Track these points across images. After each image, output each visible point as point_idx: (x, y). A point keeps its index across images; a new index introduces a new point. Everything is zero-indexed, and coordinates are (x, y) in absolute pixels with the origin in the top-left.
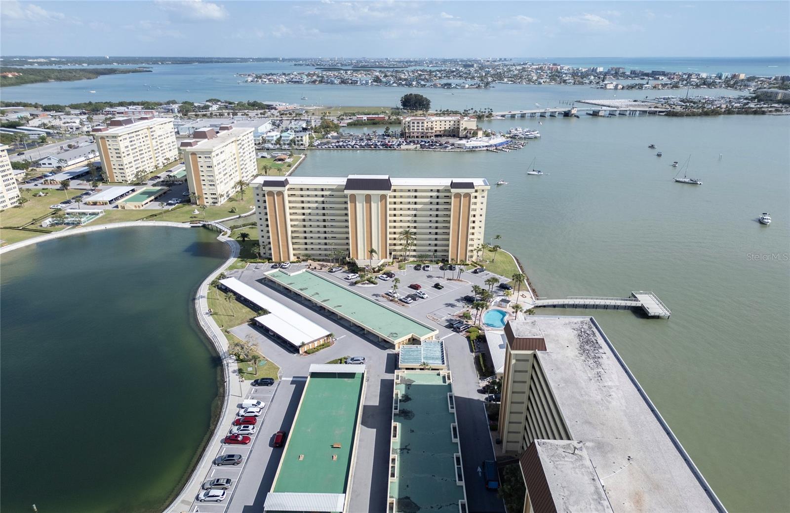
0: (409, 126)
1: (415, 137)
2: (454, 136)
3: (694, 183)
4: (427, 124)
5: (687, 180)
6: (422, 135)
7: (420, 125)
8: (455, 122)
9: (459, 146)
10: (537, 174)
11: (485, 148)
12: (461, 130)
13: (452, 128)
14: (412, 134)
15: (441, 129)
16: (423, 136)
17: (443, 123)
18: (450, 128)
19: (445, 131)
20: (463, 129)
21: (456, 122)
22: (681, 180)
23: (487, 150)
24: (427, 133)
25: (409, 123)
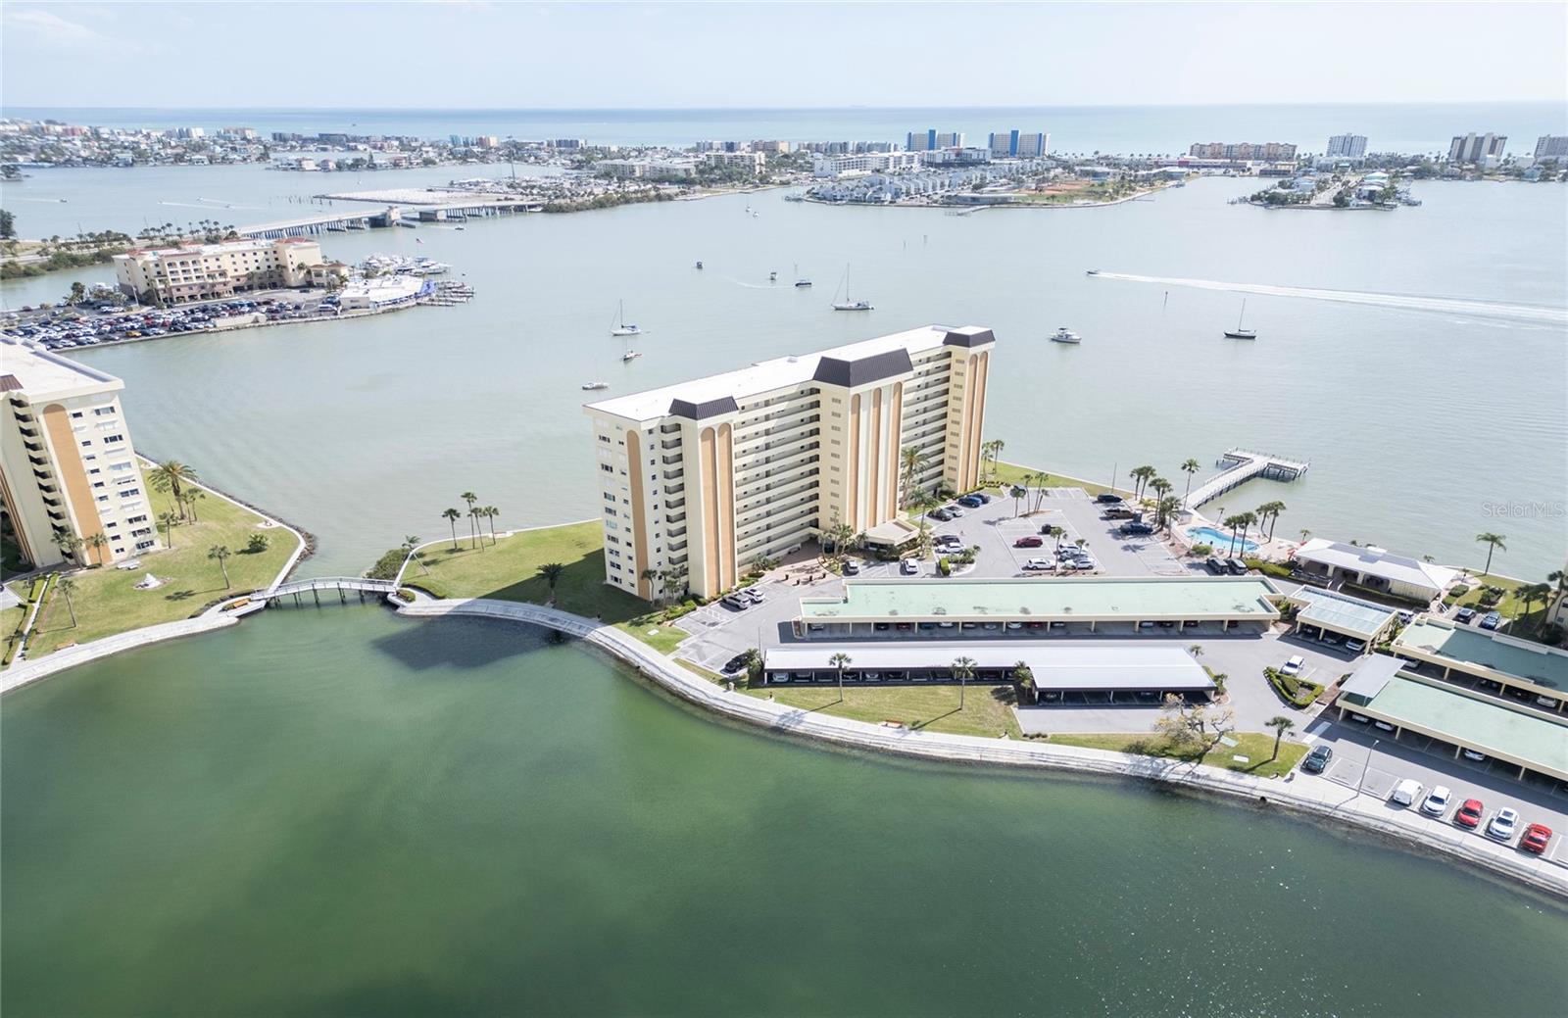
0: (159, 273)
1: (187, 299)
2: (274, 286)
3: (863, 308)
4: (207, 264)
5: (854, 305)
6: (204, 292)
7: (191, 267)
8: (266, 253)
9: (354, 304)
10: (630, 332)
11: (413, 302)
12: (291, 271)
13: (264, 268)
14: (176, 294)
15: (236, 274)
16: (207, 295)
17: (238, 258)
18: (258, 268)
19: (250, 276)
20: (295, 266)
21: (271, 252)
22: (844, 305)
23: (419, 304)
24: (213, 285)
25: (157, 265)
